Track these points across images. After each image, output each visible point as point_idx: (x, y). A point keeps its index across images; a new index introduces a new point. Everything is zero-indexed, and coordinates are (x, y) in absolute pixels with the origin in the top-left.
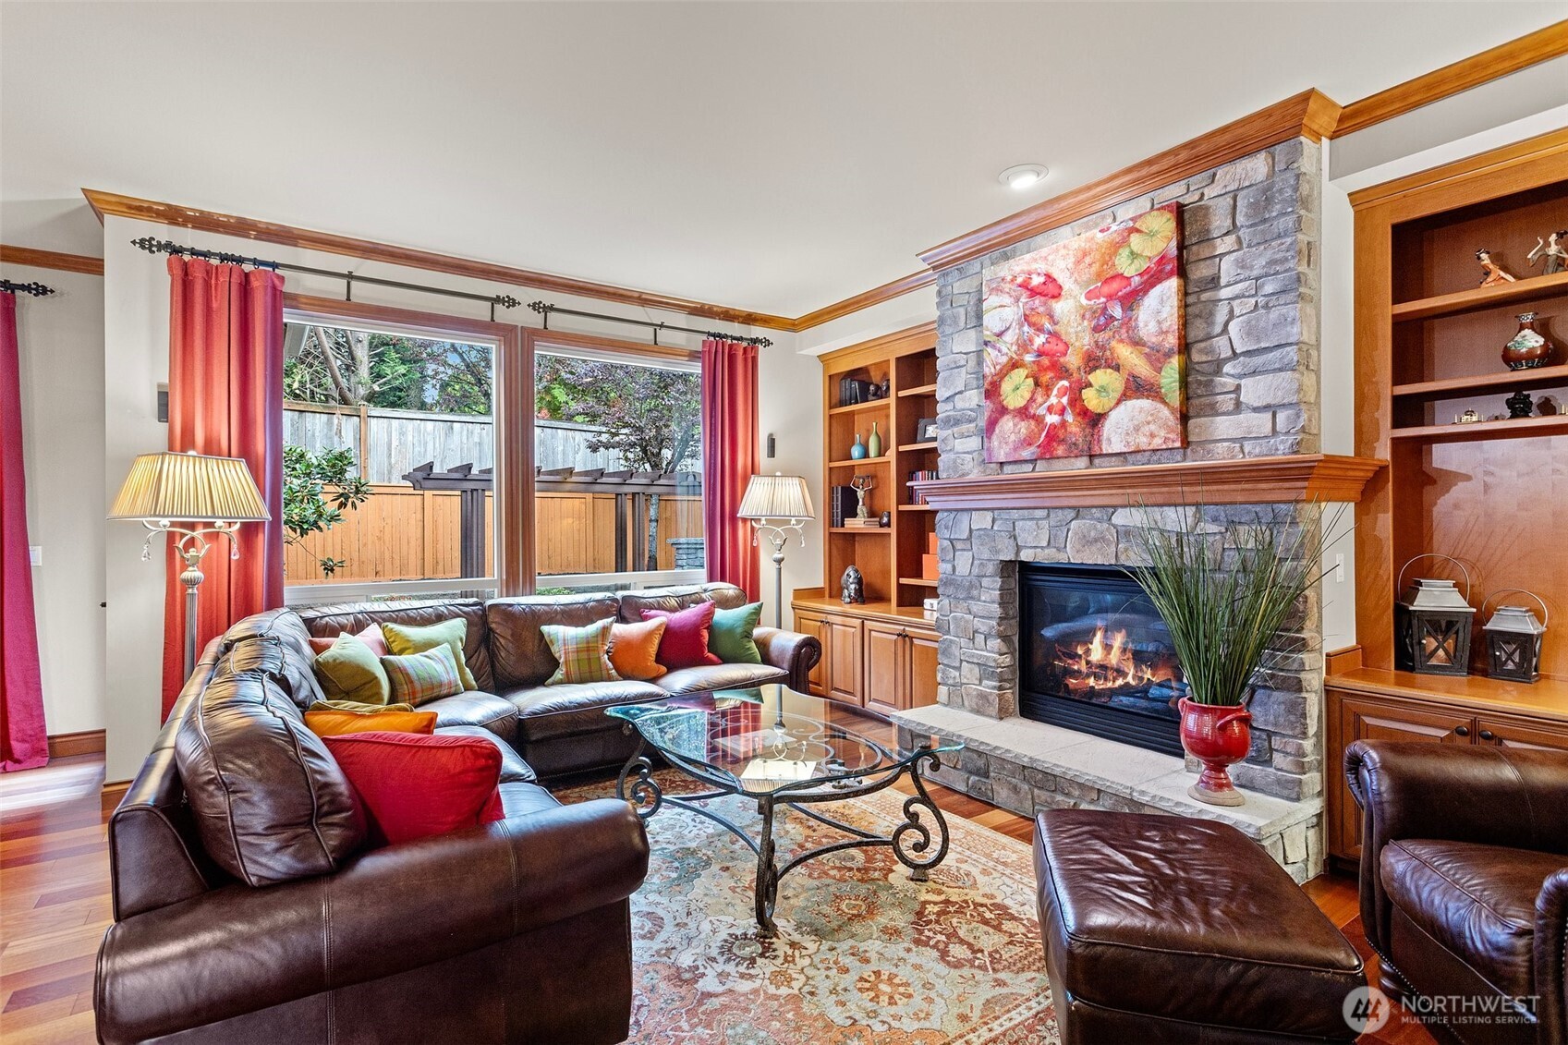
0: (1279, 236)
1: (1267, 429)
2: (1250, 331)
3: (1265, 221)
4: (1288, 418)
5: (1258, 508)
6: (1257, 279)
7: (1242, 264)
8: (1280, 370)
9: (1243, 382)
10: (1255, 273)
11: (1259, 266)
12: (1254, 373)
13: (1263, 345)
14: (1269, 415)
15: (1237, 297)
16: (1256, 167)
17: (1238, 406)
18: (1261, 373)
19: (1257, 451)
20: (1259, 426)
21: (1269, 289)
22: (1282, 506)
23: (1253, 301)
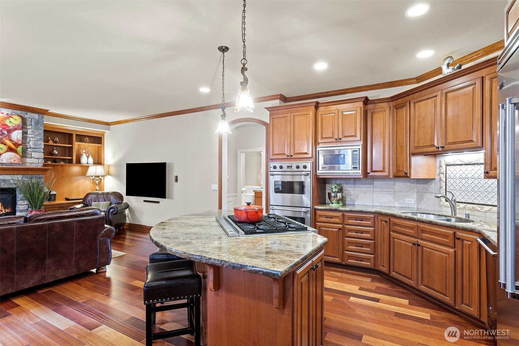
0: (40, 130)
1: (37, 162)
2: (34, 144)
3: (37, 126)
4: (41, 161)
5: (36, 176)
6: (36, 135)
7: (33, 132)
8: (40, 152)
9: (33, 153)
10: (36, 134)
11: (36, 133)
12: (35, 152)
13: (37, 147)
14: (38, 160)
15: (31, 137)
16: (36, 116)
17: (31, 157)
18: (36, 152)
19: (35, 165)
20: (36, 161)
21: (38, 138)
22: (41, 175)
23: (35, 139)
